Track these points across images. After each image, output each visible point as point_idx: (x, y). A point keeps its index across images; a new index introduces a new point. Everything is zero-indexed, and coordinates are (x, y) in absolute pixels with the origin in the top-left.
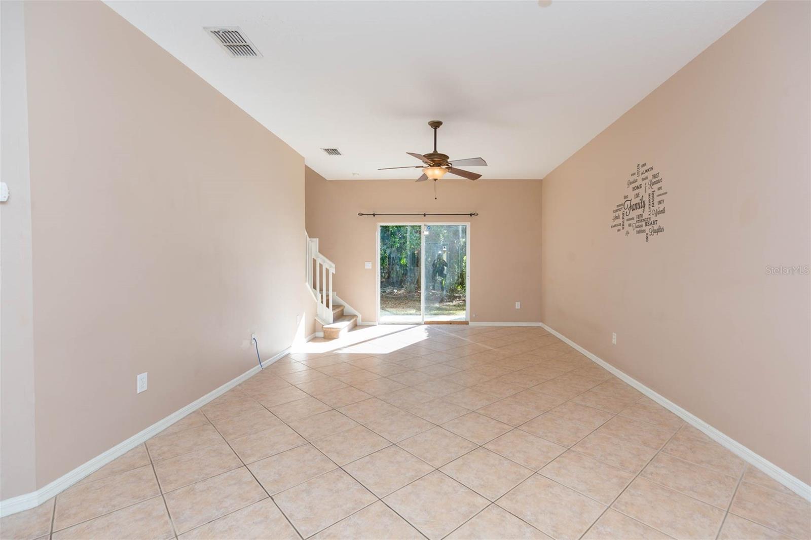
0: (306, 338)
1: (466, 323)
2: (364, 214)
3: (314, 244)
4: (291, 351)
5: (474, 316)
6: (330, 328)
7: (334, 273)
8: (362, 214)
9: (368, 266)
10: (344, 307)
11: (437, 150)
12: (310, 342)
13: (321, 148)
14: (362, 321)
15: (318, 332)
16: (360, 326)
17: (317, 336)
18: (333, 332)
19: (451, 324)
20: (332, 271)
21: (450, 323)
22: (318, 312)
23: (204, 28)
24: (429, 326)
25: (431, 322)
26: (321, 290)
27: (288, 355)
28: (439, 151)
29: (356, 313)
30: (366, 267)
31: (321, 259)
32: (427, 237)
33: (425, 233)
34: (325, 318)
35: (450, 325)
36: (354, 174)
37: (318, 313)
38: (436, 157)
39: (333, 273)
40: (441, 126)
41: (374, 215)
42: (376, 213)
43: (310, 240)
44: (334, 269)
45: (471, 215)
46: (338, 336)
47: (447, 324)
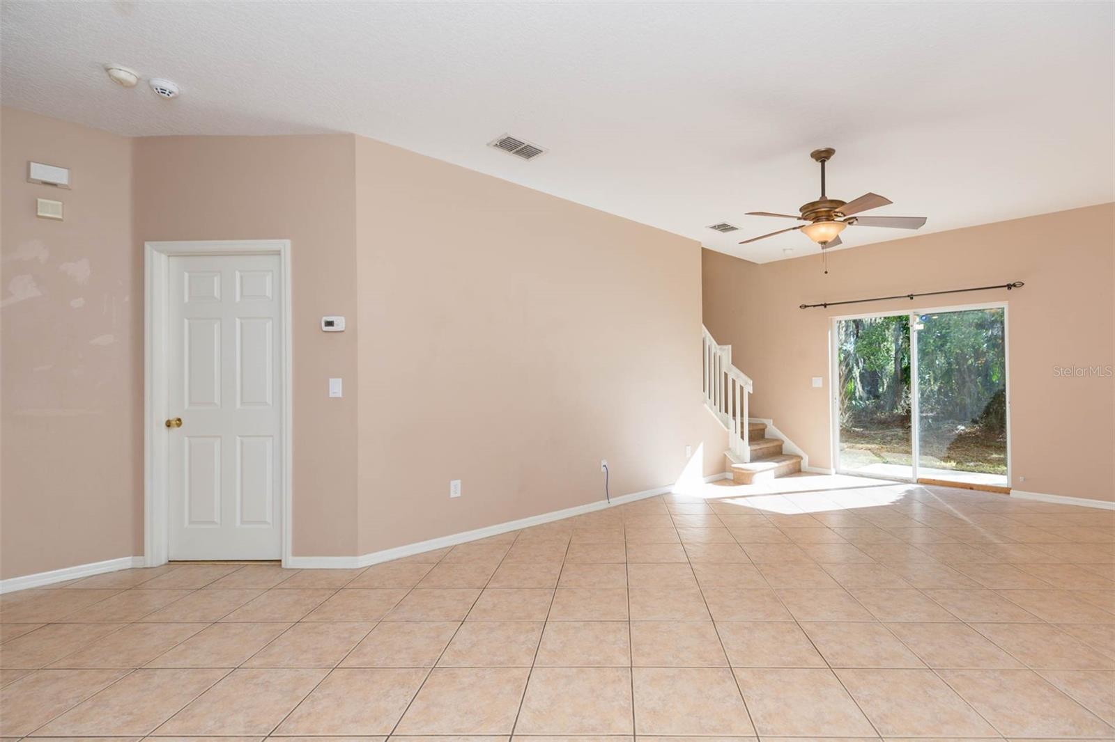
0: (704, 477)
1: (1006, 491)
2: (808, 306)
3: (725, 353)
4: (673, 491)
5: (1021, 479)
6: (739, 468)
7: (751, 392)
8: (806, 306)
9: (817, 382)
10: (783, 442)
11: (826, 195)
12: (711, 484)
13: (706, 227)
14: (809, 465)
15: (728, 472)
16: (806, 472)
17: (727, 477)
18: (743, 474)
19: (971, 489)
20: (749, 389)
21: (971, 487)
22: (730, 444)
23: (488, 145)
24: (922, 486)
25: (930, 480)
26: (734, 415)
27: (666, 494)
28: (830, 195)
29: (801, 453)
30: (815, 385)
31: (734, 373)
32: (919, 332)
33: (917, 326)
34: (738, 454)
35: (969, 490)
36: (784, 250)
37: (730, 446)
38: (820, 206)
39: (749, 393)
40: (832, 157)
41: (825, 305)
42: (827, 303)
43: (720, 349)
44: (752, 387)
45: (1009, 287)
46: (751, 481)
47: (962, 488)
